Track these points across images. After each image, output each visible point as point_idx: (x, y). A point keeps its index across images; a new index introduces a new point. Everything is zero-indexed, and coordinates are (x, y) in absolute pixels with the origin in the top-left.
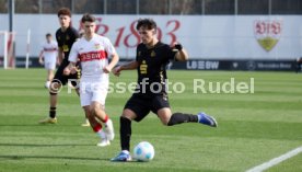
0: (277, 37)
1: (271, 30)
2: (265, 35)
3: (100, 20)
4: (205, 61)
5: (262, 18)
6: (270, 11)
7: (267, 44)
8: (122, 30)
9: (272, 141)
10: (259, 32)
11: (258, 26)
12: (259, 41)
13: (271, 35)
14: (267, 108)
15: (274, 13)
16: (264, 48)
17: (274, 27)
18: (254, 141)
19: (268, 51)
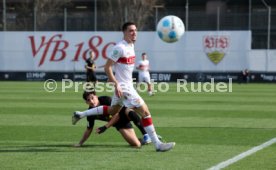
0: (225, 50)
1: (219, 44)
2: (213, 49)
3: (60, 36)
4: (158, 73)
5: (211, 34)
6: (218, 27)
7: (215, 58)
8: (81, 46)
9: (220, 146)
10: (208, 46)
11: (207, 41)
12: (208, 54)
13: (219, 49)
14: (215, 116)
15: (222, 29)
16: (213, 61)
17: (221, 41)
18: (203, 147)
19: (216, 64)
